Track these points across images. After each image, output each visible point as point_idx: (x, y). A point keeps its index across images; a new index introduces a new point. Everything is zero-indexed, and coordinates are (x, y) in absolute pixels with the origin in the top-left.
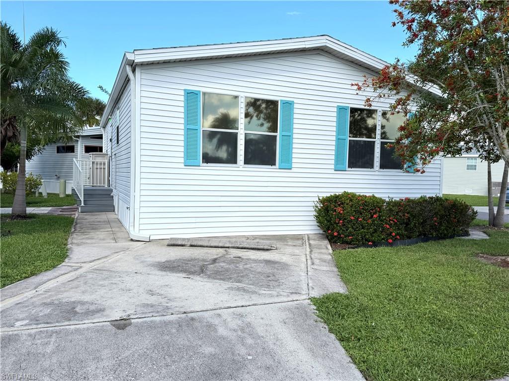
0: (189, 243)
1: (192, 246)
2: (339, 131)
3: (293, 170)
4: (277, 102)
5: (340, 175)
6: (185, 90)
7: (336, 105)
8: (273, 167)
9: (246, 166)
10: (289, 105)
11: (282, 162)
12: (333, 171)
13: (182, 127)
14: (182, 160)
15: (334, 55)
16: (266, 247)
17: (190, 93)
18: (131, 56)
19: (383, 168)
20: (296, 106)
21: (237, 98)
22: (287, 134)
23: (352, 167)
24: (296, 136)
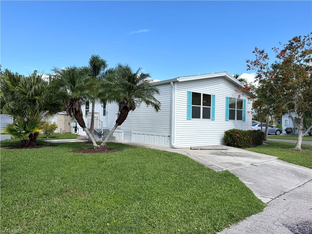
0: (199, 148)
1: (200, 149)
2: (227, 106)
3: (215, 121)
4: (211, 95)
5: (227, 122)
6: (187, 91)
7: (226, 96)
8: (210, 119)
9: (203, 119)
10: (214, 96)
11: (212, 118)
12: (225, 121)
13: (186, 105)
14: (186, 117)
15: (225, 79)
16: (226, 149)
17: (189, 92)
18: (178, 79)
19: (237, 120)
20: (216, 97)
21: (200, 94)
22: (214, 107)
23: (229, 119)
24: (216, 108)
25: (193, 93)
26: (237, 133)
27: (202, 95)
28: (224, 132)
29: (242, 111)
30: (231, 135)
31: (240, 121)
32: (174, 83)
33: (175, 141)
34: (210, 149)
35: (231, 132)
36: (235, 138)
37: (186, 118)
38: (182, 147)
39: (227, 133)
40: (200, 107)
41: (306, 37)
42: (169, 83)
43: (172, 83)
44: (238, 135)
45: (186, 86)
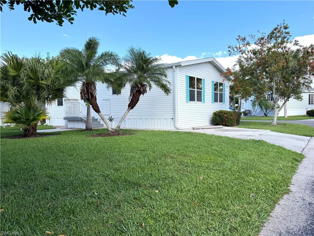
2: (212, 90)
3: (205, 103)
4: (202, 79)
5: (214, 105)
6: (186, 75)
7: (211, 80)
8: (201, 102)
9: (197, 102)
10: (204, 80)
11: (203, 100)
12: (212, 103)
13: (185, 88)
17: (187, 76)
18: (181, 64)
19: (220, 102)
20: (205, 81)
21: (195, 78)
22: (204, 90)
23: (215, 102)
24: (205, 91)
25: (189, 76)
26: (225, 113)
27: (196, 79)
28: (212, 113)
29: (222, 94)
30: (219, 116)
31: (221, 103)
32: (176, 67)
33: (179, 123)
34: (209, 128)
35: (219, 113)
36: (224, 118)
37: (186, 101)
38: (185, 128)
39: (215, 114)
40: (194, 91)
41: (278, 26)
42: (172, 67)
43: (174, 67)
44: (226, 115)
45: (185, 70)
